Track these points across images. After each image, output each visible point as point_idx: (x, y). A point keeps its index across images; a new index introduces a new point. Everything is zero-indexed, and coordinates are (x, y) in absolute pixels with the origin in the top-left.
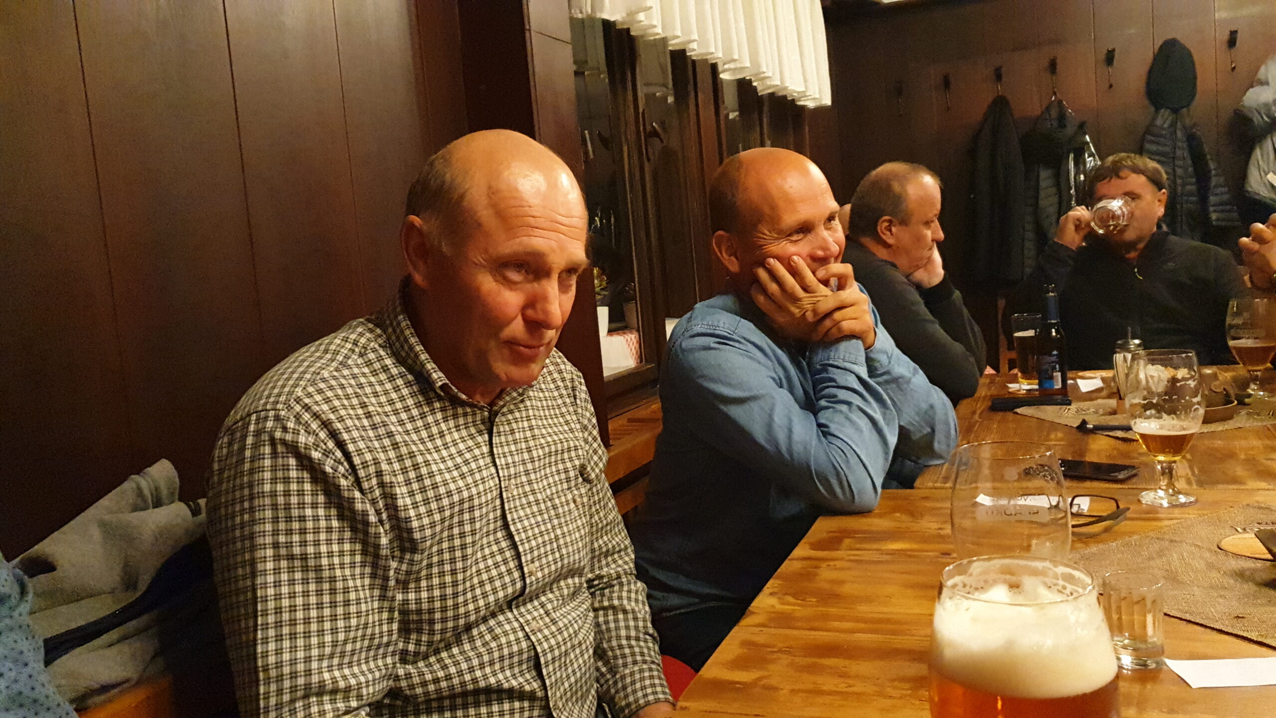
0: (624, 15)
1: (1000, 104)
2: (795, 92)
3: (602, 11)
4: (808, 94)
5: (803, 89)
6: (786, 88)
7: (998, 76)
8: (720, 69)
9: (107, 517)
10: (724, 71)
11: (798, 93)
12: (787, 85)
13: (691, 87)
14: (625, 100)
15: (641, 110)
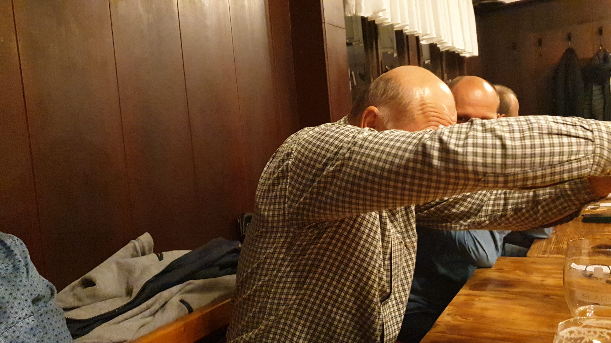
0: (372, 14)
1: (570, 52)
2: (459, 49)
3: (361, 12)
4: (466, 50)
5: (463, 48)
6: (455, 48)
7: (569, 38)
8: (420, 39)
9: (120, 260)
10: (423, 40)
11: (461, 50)
12: (455, 46)
13: (406, 49)
14: (372, 56)
15: (380, 61)
